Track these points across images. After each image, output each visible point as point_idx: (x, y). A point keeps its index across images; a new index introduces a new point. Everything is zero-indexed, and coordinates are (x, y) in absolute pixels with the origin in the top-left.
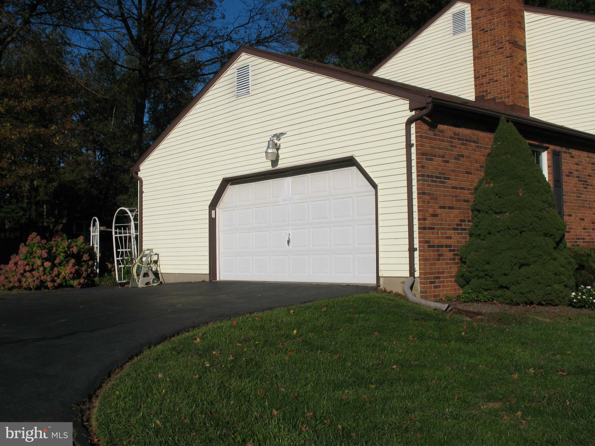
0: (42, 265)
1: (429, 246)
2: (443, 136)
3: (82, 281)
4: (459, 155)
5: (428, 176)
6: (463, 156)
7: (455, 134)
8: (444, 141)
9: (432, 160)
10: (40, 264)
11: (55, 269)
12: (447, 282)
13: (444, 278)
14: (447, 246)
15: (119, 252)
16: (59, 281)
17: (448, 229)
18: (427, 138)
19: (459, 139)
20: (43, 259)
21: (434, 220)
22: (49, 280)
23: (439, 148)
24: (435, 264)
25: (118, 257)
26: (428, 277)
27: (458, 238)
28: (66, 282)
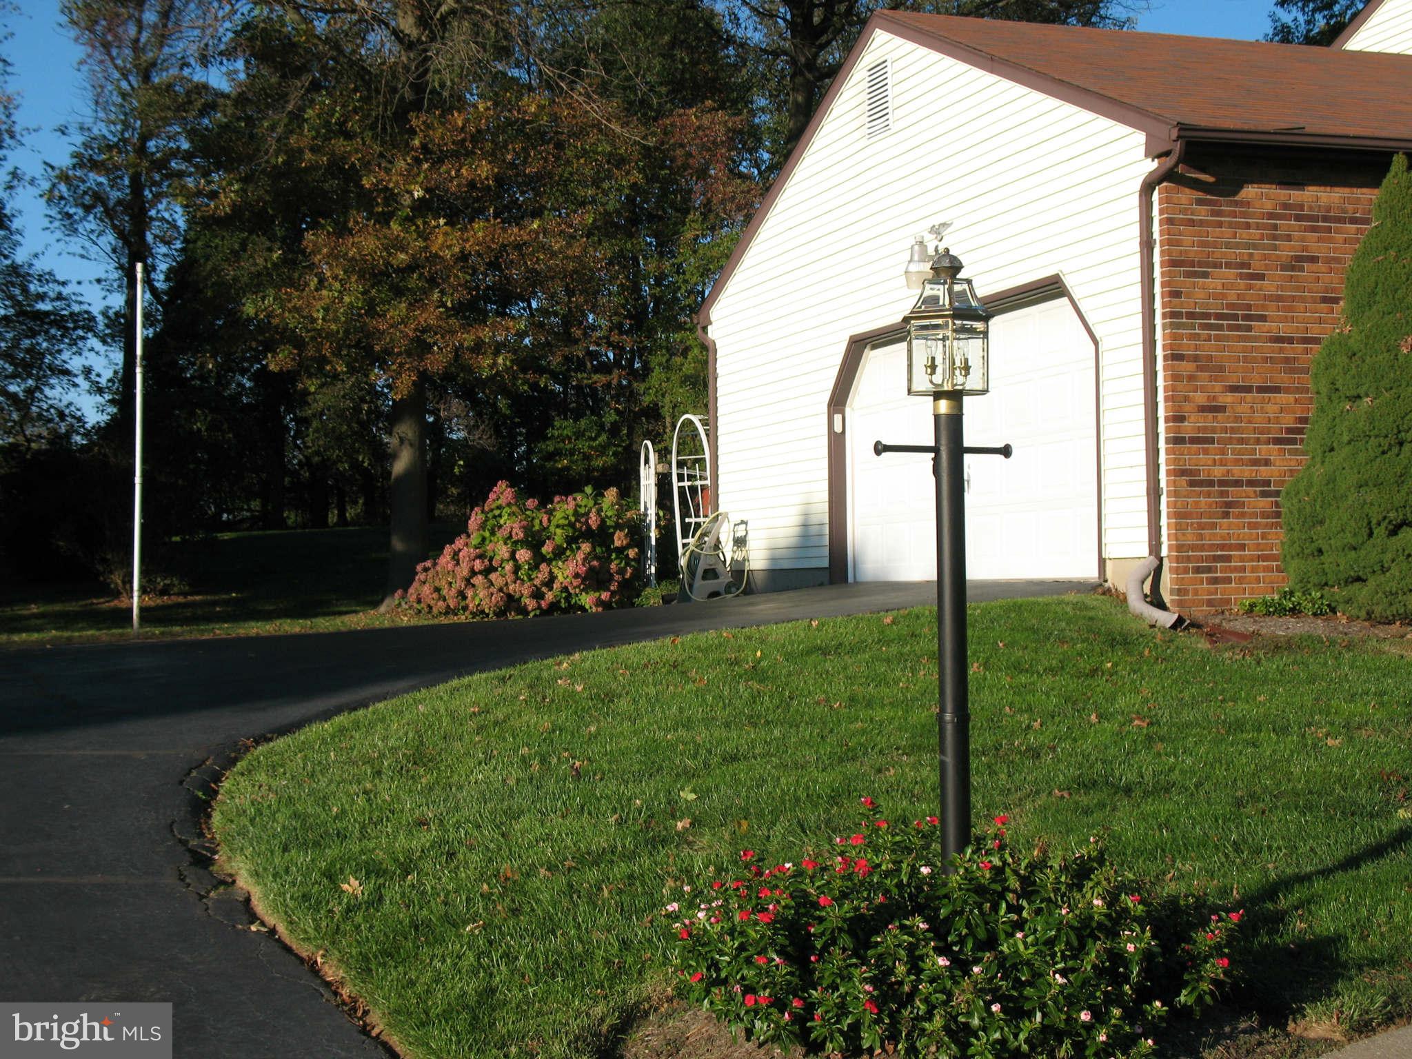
0: (513, 556)
1: (1192, 484)
2: (1244, 215)
3: (605, 596)
4: (1299, 259)
5: (1191, 315)
6: (1314, 260)
7: (1285, 206)
8: (1248, 226)
9: (1205, 275)
10: (507, 555)
11: (543, 566)
12: (1253, 570)
13: (1242, 559)
14: (1251, 483)
15: (690, 524)
16: (550, 596)
17: (1258, 441)
18: (1192, 223)
19: (1298, 218)
20: (516, 542)
21: (1208, 421)
22: (525, 592)
23: (1228, 245)
24: (1214, 526)
25: (685, 536)
26: (1188, 557)
27: (1293, 463)
28: (568, 598)
